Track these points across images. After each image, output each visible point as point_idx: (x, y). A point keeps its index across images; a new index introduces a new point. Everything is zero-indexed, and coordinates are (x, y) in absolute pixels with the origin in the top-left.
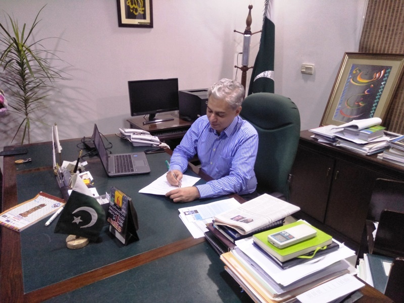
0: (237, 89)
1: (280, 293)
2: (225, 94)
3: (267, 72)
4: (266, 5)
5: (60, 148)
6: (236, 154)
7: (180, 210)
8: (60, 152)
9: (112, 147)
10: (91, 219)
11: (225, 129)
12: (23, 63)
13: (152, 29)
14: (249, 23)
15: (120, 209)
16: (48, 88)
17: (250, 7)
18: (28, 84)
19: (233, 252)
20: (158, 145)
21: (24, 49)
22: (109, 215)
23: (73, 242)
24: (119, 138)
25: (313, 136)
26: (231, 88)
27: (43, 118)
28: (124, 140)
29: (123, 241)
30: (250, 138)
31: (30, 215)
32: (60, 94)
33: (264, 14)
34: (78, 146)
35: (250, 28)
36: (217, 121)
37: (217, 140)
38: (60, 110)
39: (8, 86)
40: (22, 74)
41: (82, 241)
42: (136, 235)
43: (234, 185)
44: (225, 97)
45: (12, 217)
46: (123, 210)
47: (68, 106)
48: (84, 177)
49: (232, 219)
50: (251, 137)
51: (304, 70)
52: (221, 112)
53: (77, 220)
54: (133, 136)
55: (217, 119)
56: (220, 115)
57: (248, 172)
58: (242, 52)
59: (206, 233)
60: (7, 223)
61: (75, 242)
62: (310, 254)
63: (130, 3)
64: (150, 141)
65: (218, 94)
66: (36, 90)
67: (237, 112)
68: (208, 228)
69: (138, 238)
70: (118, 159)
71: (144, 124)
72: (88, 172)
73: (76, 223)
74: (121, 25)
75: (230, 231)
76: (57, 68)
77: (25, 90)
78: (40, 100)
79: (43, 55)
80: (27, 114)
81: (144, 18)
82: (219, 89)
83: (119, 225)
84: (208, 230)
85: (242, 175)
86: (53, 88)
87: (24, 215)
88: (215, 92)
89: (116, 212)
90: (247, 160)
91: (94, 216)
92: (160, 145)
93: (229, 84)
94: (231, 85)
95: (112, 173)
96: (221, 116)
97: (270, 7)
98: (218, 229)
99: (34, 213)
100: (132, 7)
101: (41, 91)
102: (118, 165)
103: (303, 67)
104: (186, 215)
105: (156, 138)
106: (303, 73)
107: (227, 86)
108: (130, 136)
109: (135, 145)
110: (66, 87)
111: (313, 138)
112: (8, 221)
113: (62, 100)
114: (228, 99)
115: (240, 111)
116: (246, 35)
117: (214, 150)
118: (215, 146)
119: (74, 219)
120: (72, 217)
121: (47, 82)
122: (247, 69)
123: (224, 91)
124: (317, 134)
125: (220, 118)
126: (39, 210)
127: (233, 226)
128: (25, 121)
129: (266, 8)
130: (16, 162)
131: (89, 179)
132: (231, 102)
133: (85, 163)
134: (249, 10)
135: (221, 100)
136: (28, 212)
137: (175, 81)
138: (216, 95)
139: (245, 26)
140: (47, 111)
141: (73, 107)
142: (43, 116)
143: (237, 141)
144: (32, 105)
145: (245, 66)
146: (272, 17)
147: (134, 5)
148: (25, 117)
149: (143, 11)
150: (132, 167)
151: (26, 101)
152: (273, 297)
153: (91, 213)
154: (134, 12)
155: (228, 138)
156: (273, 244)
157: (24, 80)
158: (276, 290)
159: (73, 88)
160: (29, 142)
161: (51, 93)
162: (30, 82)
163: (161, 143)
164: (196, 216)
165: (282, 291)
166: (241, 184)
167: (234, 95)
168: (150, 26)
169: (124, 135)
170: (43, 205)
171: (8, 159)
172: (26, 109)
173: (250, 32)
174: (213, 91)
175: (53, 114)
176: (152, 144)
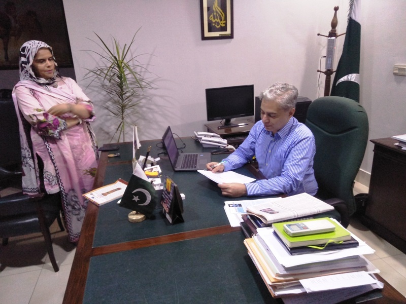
0: (289, 92)
1: (282, 274)
2: (277, 96)
3: (350, 75)
4: (351, 6)
5: (139, 145)
6: (289, 156)
7: (226, 202)
8: (138, 148)
9: (184, 147)
10: (146, 200)
11: (279, 130)
12: (121, 76)
13: (233, 40)
14: (334, 25)
15: (169, 193)
16: (141, 97)
17: (336, 9)
18: (125, 93)
19: (254, 237)
20: (225, 147)
21: (123, 65)
22: (162, 199)
23: (133, 216)
24: (194, 141)
25: (397, 144)
26: (283, 90)
27: (136, 122)
28: (197, 141)
29: (171, 221)
30: (303, 140)
31: (108, 195)
32: (150, 102)
33: (349, 15)
34: (158, 145)
35: (335, 31)
36: (269, 122)
37: (271, 142)
38: (150, 115)
39: (112, 96)
40: (121, 85)
41: (139, 217)
42: (181, 216)
43: (284, 186)
44: (276, 98)
45: (96, 195)
46: (171, 195)
47: (156, 112)
48: (154, 170)
49: (261, 210)
50: (305, 139)
51: (397, 72)
52: (272, 113)
53: (136, 199)
54: (203, 138)
55: (269, 120)
56: (272, 115)
57: (300, 174)
58: (325, 55)
59: (242, 223)
60: (92, 199)
61: (134, 217)
62: (321, 245)
63: (213, 18)
64: (218, 143)
65: (269, 96)
66: (131, 98)
67: (291, 114)
68: (243, 218)
69: (183, 220)
70: (186, 158)
71: (219, 129)
72: (158, 166)
73: (135, 201)
74: (204, 38)
75: (258, 221)
76: (147, 80)
77: (122, 99)
78: (134, 107)
79: (138, 69)
80: (123, 119)
81: (226, 30)
82: (271, 91)
83: (168, 207)
84: (243, 221)
85: (293, 176)
86: (145, 97)
87: (104, 194)
88: (266, 95)
89: (166, 196)
90: (298, 162)
91: (149, 197)
92: (227, 147)
93: (281, 86)
94: (283, 88)
95: (178, 168)
96: (272, 117)
97: (355, 7)
98: (250, 218)
99: (112, 194)
100: (214, 21)
101: (135, 100)
102: (185, 162)
103: (396, 68)
104: (230, 206)
105: (225, 141)
106: (395, 74)
107: (278, 89)
108: (201, 138)
109: (205, 146)
110: (155, 95)
111: (397, 146)
112: (93, 198)
113: (153, 107)
114: (279, 101)
115: (293, 113)
116: (329, 38)
117: (270, 151)
118: (270, 148)
119: (133, 198)
120: (132, 195)
121: (140, 91)
122: (332, 73)
123: (275, 92)
124: (401, 142)
125: (271, 119)
126: (116, 192)
127: (259, 215)
128: (122, 124)
129: (351, 8)
130: (109, 156)
131: (158, 172)
132: (282, 103)
133: (158, 159)
134: (334, 11)
135: (272, 101)
136: (108, 193)
137: (251, 88)
138: (267, 97)
139: (330, 29)
140: (140, 116)
141: (160, 113)
142: (136, 121)
143: (290, 143)
144: (127, 111)
145: (328, 70)
146: (357, 17)
147: (216, 20)
148: (122, 121)
149: (224, 24)
150: (196, 164)
151: (123, 108)
152: (276, 276)
153: (146, 195)
154: (216, 25)
155: (282, 140)
156: (286, 232)
157: (122, 90)
158: (279, 270)
159: (161, 97)
160: (124, 140)
161: (143, 101)
162: (127, 92)
163: (228, 146)
164: (238, 209)
165: (285, 273)
166: (291, 185)
167: (286, 96)
168: (231, 37)
169: (197, 138)
170: (119, 189)
171: (104, 153)
172: (123, 114)
173: (335, 34)
174: (264, 94)
175: (144, 119)
176: (219, 146)
